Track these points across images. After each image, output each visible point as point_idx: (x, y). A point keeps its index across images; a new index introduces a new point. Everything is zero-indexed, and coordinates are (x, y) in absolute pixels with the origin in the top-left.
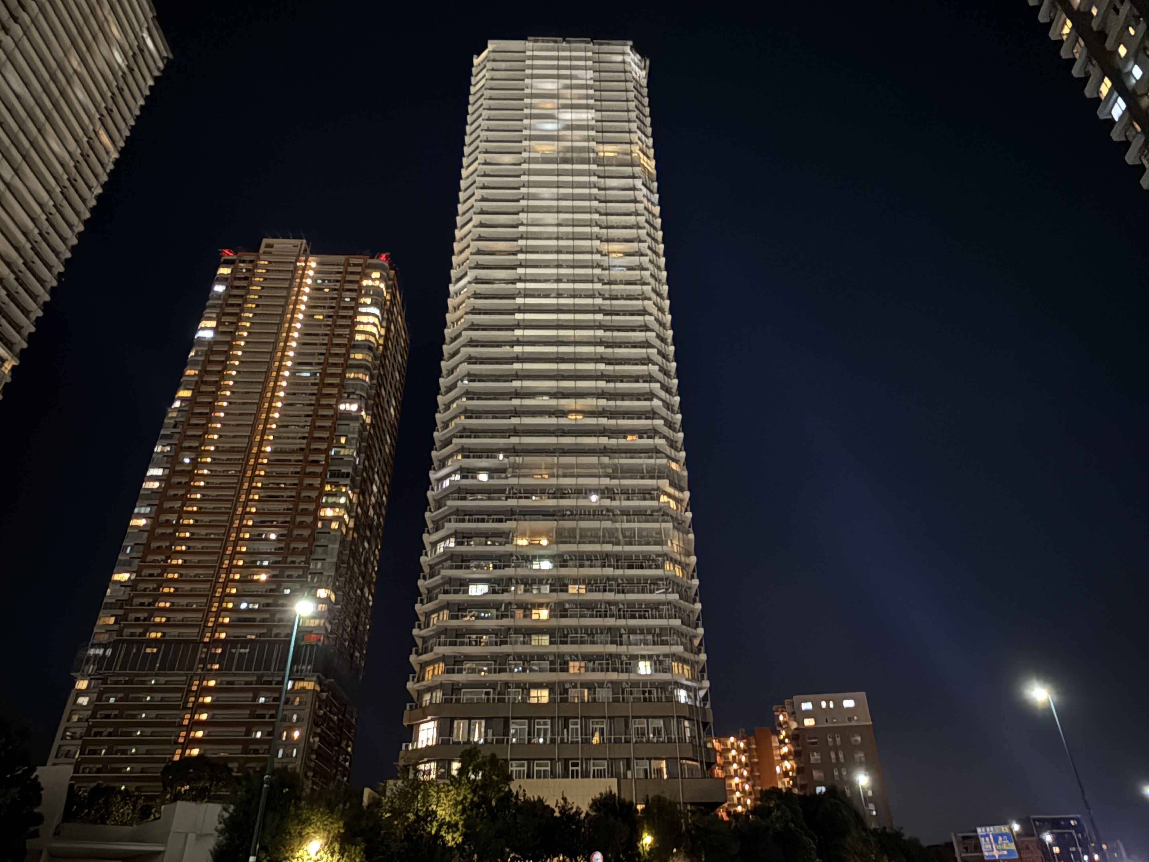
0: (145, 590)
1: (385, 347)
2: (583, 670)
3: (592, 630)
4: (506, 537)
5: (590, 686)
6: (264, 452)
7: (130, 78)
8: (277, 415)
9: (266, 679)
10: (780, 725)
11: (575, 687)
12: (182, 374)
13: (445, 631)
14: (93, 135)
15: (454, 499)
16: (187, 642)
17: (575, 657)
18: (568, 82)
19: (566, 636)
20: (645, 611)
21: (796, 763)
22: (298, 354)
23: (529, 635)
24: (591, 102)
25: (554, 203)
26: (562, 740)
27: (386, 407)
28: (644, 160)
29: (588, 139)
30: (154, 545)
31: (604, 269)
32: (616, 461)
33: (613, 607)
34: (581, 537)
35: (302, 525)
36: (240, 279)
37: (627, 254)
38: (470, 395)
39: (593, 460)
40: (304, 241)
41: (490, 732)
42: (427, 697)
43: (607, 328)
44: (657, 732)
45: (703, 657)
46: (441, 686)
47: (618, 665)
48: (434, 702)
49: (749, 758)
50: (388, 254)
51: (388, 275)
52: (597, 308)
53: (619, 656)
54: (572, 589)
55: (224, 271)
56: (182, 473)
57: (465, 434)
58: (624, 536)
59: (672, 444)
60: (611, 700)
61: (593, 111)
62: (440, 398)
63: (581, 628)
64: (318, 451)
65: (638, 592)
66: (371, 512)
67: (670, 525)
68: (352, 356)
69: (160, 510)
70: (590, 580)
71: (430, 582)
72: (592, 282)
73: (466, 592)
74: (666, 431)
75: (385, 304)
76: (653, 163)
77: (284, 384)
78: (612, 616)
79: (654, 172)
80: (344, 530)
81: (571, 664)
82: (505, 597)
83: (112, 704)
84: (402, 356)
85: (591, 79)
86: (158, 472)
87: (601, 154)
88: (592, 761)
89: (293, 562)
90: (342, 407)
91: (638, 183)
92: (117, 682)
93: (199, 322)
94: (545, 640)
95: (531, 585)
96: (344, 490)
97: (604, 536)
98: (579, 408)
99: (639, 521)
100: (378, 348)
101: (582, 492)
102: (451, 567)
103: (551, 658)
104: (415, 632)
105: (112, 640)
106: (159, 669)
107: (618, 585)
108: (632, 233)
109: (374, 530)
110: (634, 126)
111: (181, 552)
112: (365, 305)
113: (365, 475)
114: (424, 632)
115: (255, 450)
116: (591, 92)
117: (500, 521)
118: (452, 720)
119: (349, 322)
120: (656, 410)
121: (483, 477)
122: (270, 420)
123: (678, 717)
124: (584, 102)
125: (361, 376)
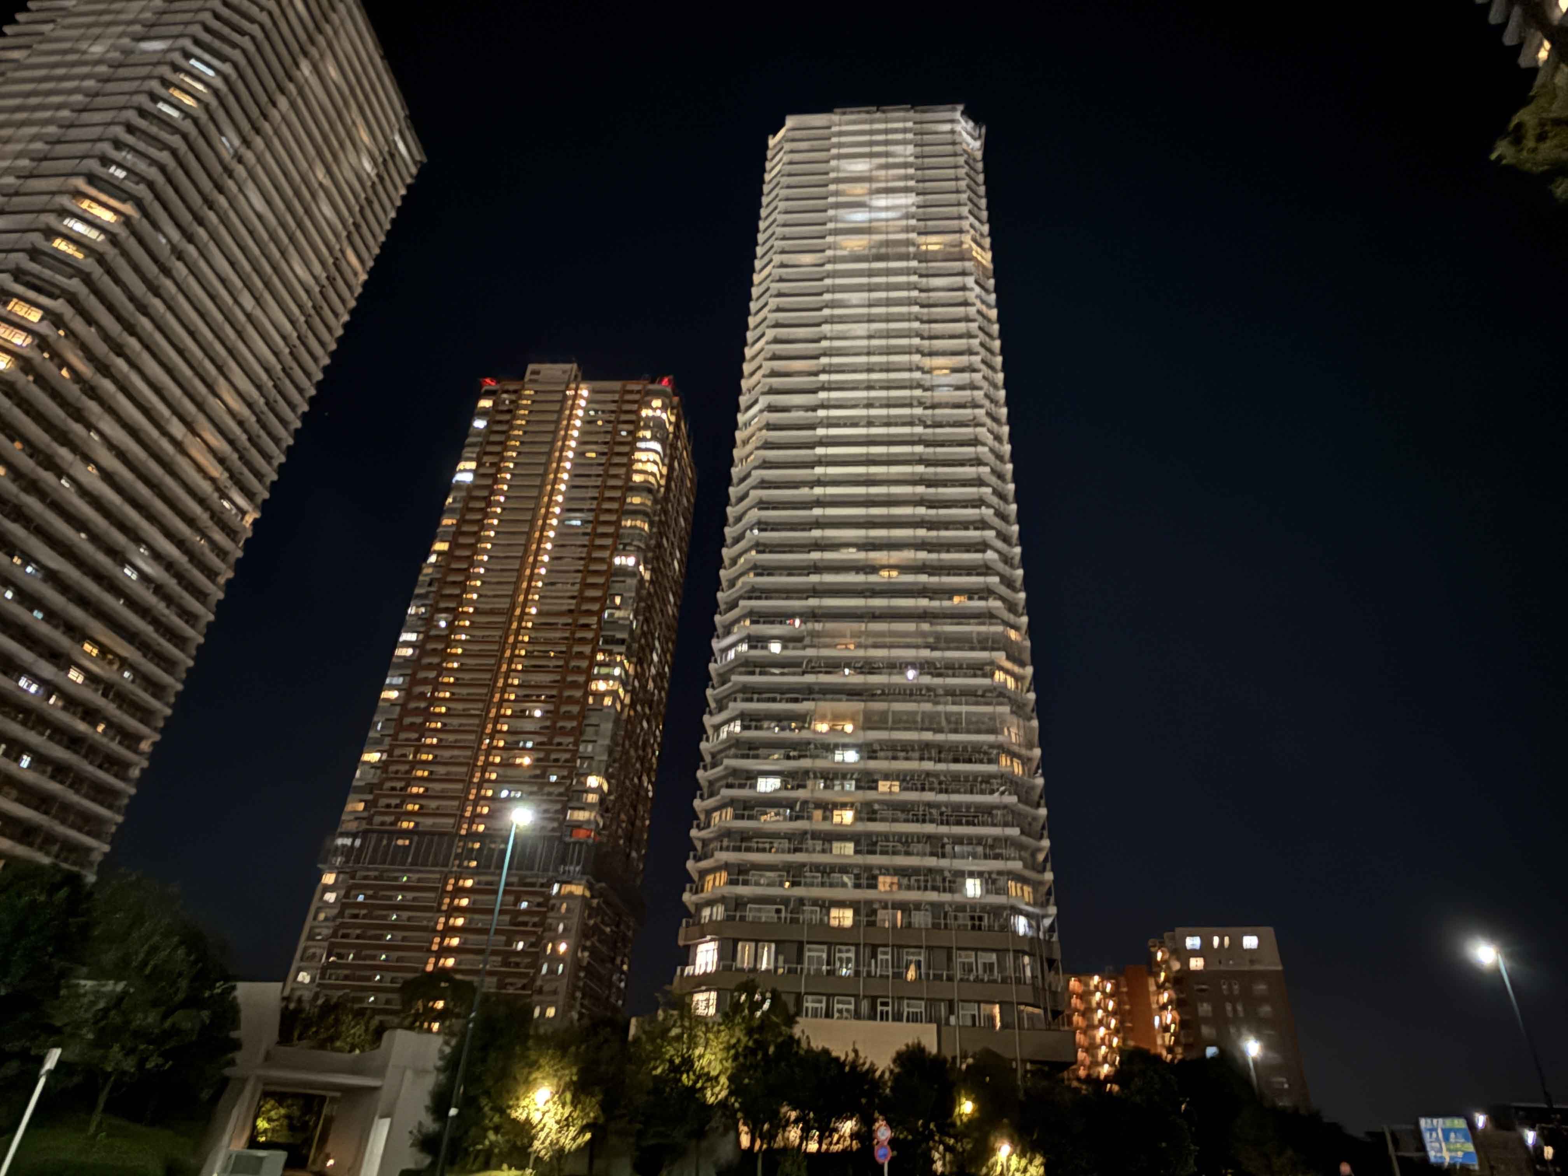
0: (397, 772)
1: (668, 487)
2: (895, 887)
3: (907, 838)
4: (803, 720)
5: (903, 907)
6: (529, 614)
7: (380, 188)
8: (543, 571)
9: (529, 880)
10: (1158, 965)
11: (885, 907)
12: (438, 523)
13: (728, 833)
14: (339, 255)
15: (741, 674)
16: (442, 834)
17: (887, 870)
18: (882, 160)
19: (875, 844)
20: (974, 817)
21: (1179, 1014)
22: (567, 499)
23: (830, 841)
24: (912, 183)
25: (864, 310)
26: (869, 974)
27: (669, 560)
28: (977, 252)
29: (907, 230)
30: (407, 721)
31: (925, 389)
32: (939, 628)
33: (934, 811)
34: (894, 722)
35: (571, 700)
36: (502, 412)
37: (955, 370)
38: (761, 547)
39: (910, 626)
40: (575, 366)
41: (781, 958)
42: (706, 912)
43: (928, 463)
44: (988, 967)
45: (1049, 876)
46: (723, 900)
47: (939, 884)
48: (714, 918)
49: (1119, 1004)
50: (671, 377)
51: (671, 402)
52: (916, 439)
53: (941, 871)
54: (883, 786)
55: (486, 403)
56: (438, 638)
57: (754, 595)
58: (949, 721)
59: (1011, 607)
60: (930, 926)
61: (914, 194)
62: (725, 551)
63: (894, 834)
64: (589, 613)
65: (965, 792)
66: (651, 685)
67: (1006, 709)
68: (629, 500)
69: (413, 681)
70: (905, 776)
71: (712, 773)
72: (911, 405)
73: (754, 786)
74: (1003, 590)
75: (668, 437)
76: (989, 255)
77: (552, 534)
78: (932, 821)
79: (990, 266)
80: (618, 707)
81: (881, 879)
82: (801, 794)
83: (360, 903)
84: (688, 500)
85: (911, 155)
86: (411, 637)
87: (924, 248)
88: (906, 1002)
89: (559, 744)
90: (618, 561)
91: (970, 281)
92: (366, 878)
93: (457, 464)
94: (849, 848)
95: (832, 780)
96: (618, 659)
97: (923, 721)
98: (892, 561)
99: (967, 704)
100: (658, 491)
101: (898, 667)
102: (736, 756)
103: (856, 871)
104: (694, 833)
105: (361, 829)
106: (412, 864)
107: (940, 783)
108: (961, 343)
109: (654, 705)
110: (965, 211)
111: (436, 730)
112: (644, 439)
113: (643, 641)
114: (704, 834)
115: (518, 612)
116: (911, 171)
117: (796, 700)
118: (736, 941)
119: (624, 460)
120: (990, 564)
121: (775, 648)
122: (535, 577)
123: (1016, 952)
124: (901, 184)
125: (639, 523)
